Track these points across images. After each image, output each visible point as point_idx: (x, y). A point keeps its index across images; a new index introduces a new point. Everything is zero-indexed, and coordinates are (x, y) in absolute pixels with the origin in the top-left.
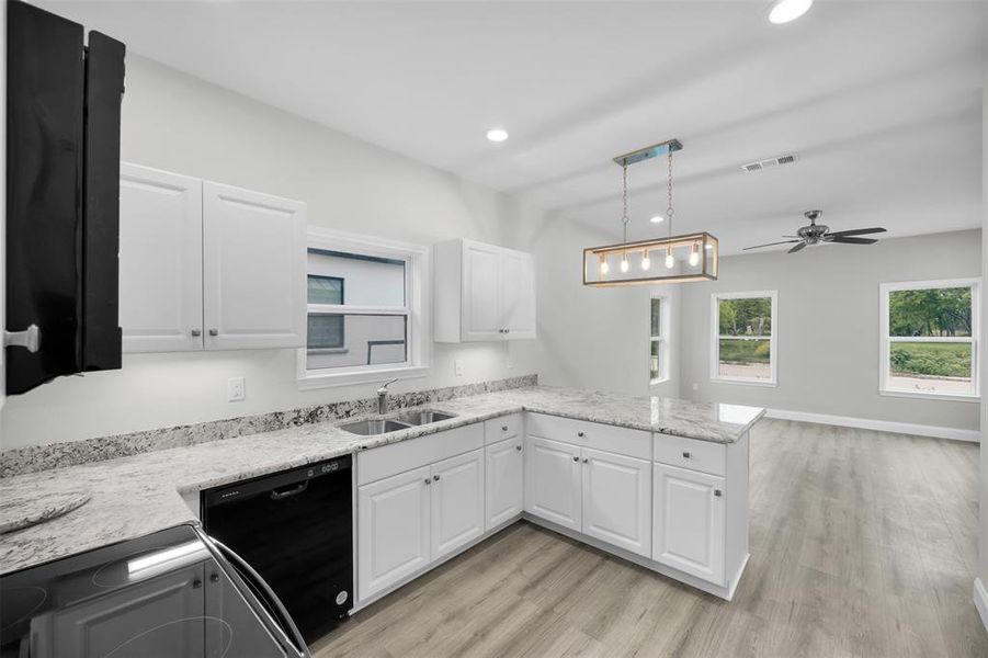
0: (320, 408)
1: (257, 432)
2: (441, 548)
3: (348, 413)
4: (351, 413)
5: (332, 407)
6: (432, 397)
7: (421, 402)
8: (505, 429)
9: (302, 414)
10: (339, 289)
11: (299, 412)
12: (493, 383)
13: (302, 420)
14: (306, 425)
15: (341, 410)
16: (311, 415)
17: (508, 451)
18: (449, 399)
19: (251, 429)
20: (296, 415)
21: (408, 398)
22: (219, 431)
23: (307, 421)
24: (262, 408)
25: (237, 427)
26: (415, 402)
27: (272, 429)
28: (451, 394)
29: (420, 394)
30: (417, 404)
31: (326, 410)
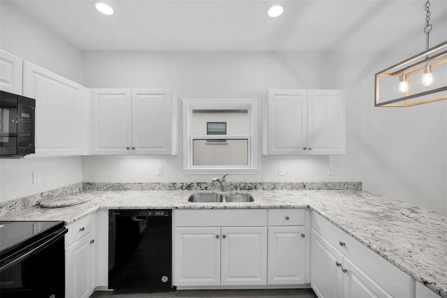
0: (192, 183)
1: (166, 190)
2: (228, 280)
3: (206, 188)
4: (208, 188)
5: (199, 184)
6: (259, 186)
7: (251, 189)
8: (287, 218)
9: (184, 185)
10: (225, 128)
11: (183, 184)
12: (311, 184)
13: (184, 188)
14: (186, 190)
15: (203, 186)
16: (188, 186)
17: (291, 235)
18: (273, 189)
19: (163, 188)
20: (181, 185)
21: (242, 185)
22: (152, 187)
23: (186, 188)
24: (167, 180)
25: (158, 186)
26: (247, 188)
27: (171, 190)
28: (274, 187)
29: (251, 184)
30: (248, 189)
31: (195, 185)
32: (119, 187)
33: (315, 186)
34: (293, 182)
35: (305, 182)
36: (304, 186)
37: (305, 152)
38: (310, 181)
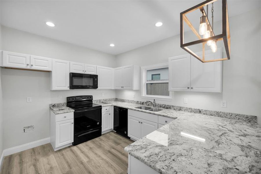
3: (149, 105)
6: (172, 108)
7: (168, 108)
11: (141, 102)
12: (206, 111)
18: (179, 110)
19: (135, 103)
21: (164, 106)
23: (142, 104)
24: (136, 100)
25: (133, 102)
27: (137, 104)
28: (180, 109)
29: (168, 105)
30: (166, 108)
31: (145, 103)
32: (123, 101)
33: (208, 112)
34: (192, 108)
35: (201, 109)
36: (200, 112)
37: (190, 90)
38: (204, 109)
